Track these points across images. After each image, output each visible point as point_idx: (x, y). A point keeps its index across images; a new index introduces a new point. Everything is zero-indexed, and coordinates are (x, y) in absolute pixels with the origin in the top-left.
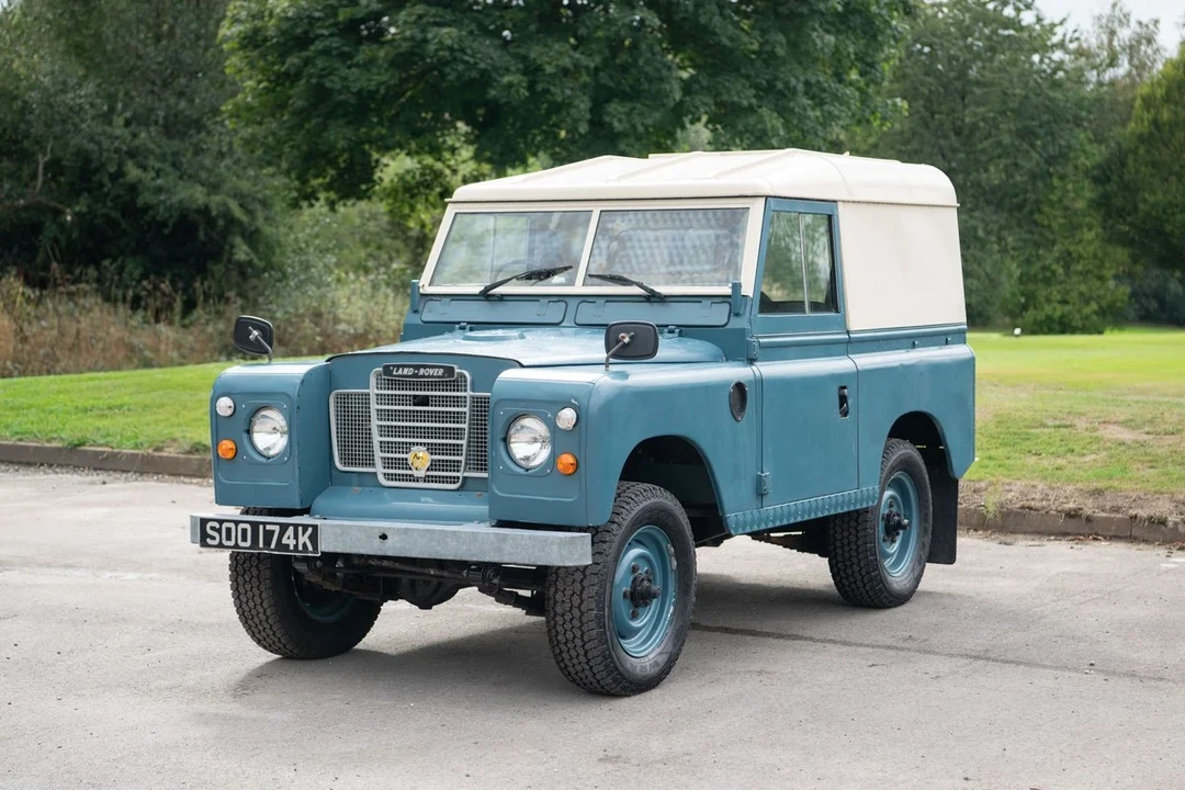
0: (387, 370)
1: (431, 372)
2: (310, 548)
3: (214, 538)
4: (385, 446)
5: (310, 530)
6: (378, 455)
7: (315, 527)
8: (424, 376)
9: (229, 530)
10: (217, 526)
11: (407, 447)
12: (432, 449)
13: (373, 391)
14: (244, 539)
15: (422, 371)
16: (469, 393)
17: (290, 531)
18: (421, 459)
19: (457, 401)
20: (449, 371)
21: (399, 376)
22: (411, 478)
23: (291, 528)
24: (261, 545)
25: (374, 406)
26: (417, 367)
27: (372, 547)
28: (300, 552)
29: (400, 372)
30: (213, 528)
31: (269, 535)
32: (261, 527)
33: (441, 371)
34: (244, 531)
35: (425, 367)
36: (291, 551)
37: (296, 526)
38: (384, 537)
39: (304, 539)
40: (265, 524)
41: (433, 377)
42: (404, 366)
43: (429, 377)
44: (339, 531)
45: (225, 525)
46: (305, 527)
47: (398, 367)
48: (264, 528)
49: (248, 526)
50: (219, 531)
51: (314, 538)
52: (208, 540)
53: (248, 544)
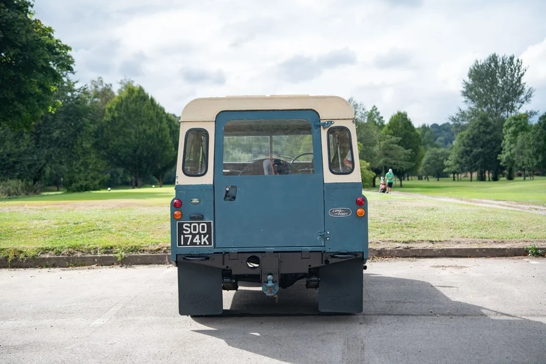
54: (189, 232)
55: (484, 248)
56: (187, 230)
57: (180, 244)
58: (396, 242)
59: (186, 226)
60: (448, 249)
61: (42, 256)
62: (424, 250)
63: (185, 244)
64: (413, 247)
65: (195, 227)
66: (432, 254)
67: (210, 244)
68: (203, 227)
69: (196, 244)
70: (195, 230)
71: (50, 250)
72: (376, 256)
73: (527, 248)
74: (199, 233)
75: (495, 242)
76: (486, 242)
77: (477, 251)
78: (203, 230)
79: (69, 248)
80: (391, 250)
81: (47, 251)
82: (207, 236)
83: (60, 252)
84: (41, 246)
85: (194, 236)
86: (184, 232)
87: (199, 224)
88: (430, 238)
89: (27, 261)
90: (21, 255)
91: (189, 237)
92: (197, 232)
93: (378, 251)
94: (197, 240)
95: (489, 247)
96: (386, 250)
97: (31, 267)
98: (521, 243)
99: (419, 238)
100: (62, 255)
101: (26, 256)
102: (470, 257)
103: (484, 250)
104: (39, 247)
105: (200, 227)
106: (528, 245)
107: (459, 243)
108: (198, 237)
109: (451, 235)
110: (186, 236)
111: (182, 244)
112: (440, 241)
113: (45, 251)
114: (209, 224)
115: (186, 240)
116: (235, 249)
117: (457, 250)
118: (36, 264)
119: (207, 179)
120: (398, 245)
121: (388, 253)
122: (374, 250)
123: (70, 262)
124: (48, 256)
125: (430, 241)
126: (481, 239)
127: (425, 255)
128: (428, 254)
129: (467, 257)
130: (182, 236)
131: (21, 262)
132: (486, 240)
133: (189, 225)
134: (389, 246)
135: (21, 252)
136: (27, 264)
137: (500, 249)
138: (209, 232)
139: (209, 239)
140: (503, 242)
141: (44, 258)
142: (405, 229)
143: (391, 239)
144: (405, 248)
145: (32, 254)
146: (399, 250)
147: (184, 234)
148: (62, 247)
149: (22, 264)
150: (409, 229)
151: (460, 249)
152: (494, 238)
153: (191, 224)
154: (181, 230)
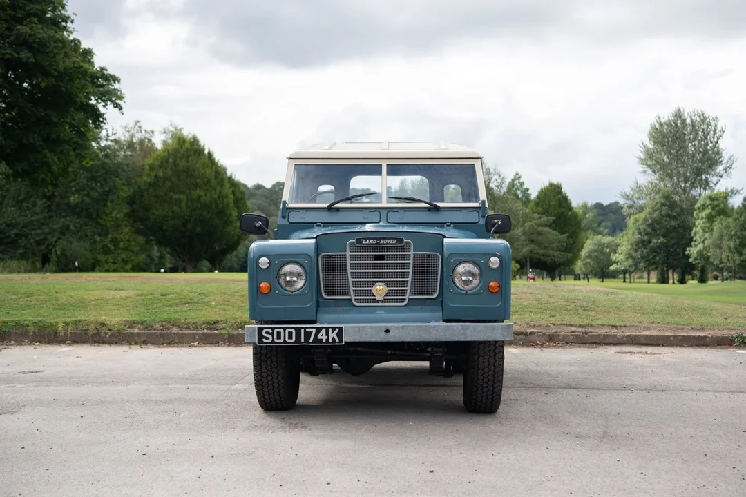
0: (358, 241)
1: (388, 241)
2: (337, 340)
3: (268, 338)
4: (356, 284)
5: (337, 330)
6: (352, 289)
7: (341, 329)
8: (383, 244)
9: (279, 333)
10: (271, 331)
11: (372, 284)
12: (388, 284)
13: (348, 253)
14: (290, 337)
15: (382, 241)
16: (411, 253)
17: (324, 331)
18: (380, 289)
19: (403, 257)
20: (400, 241)
21: (367, 244)
22: (375, 301)
23: (324, 330)
24: (303, 340)
25: (349, 262)
26: (380, 239)
27: (381, 337)
28: (330, 343)
29: (367, 242)
30: (267, 333)
31: (308, 335)
32: (303, 330)
33: (395, 241)
34: (290, 333)
35: (384, 239)
36: (324, 343)
37: (327, 329)
38: (387, 331)
39: (333, 335)
40: (305, 328)
41: (389, 244)
42: (369, 239)
43: (387, 244)
44: (357, 330)
45: (276, 331)
46: (334, 329)
47: (366, 239)
48: (305, 330)
49: (293, 331)
50: (272, 334)
51: (340, 335)
52: (264, 340)
53: (294, 340)
55: (680, 336)
58: (571, 325)
60: (636, 335)
61: (130, 330)
62: (606, 336)
64: (592, 332)
66: (616, 341)
71: (138, 323)
72: (546, 341)
73: (732, 337)
75: (692, 329)
76: (682, 329)
77: (672, 338)
79: (162, 322)
80: (564, 335)
81: (134, 325)
83: (152, 326)
84: (126, 319)
88: (613, 322)
89: (111, 336)
90: (104, 328)
93: (549, 335)
95: (686, 334)
96: (559, 335)
97: (116, 343)
98: (726, 331)
99: (599, 322)
100: (155, 329)
101: (110, 330)
102: (663, 345)
103: (680, 338)
104: (124, 319)
106: (734, 333)
107: (648, 328)
109: (639, 320)
112: (625, 326)
113: (132, 324)
117: (646, 337)
118: (123, 340)
120: (573, 329)
121: (561, 338)
122: (544, 334)
123: (164, 339)
124: (136, 331)
125: (613, 326)
126: (675, 326)
127: (607, 341)
128: (611, 341)
129: (659, 345)
131: (104, 337)
132: (681, 327)
134: (562, 331)
135: (103, 325)
136: (112, 339)
137: (699, 336)
140: (702, 329)
141: (132, 334)
142: (581, 312)
143: (565, 322)
144: (582, 333)
145: (118, 327)
146: (575, 335)
148: (154, 321)
149: (104, 339)
150: (586, 312)
151: (651, 336)
152: (691, 324)
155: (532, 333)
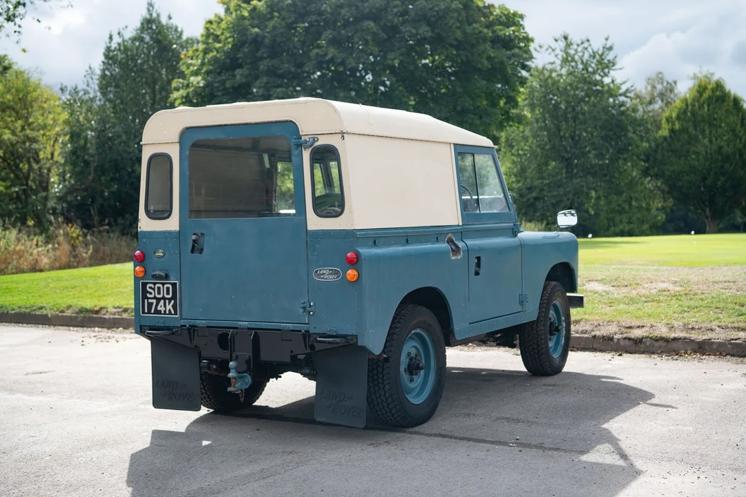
54: (152, 296)
56: (151, 293)
57: (143, 312)
59: (150, 288)
63: (149, 312)
65: (159, 288)
67: (176, 314)
68: (168, 289)
69: (160, 312)
70: (159, 293)
72: (692, 350)
74: (164, 298)
78: (168, 293)
82: (173, 302)
85: (158, 300)
86: (148, 295)
87: (163, 284)
91: (153, 303)
92: (161, 296)
94: (161, 308)
96: (713, 343)
105: (164, 290)
108: (162, 301)
110: (150, 301)
111: (146, 311)
114: (174, 285)
115: (150, 305)
116: (204, 322)
119: (172, 224)
121: (715, 347)
130: (146, 300)
133: (153, 286)
138: (174, 297)
139: (174, 307)
147: (148, 298)
153: (155, 284)
154: (145, 292)
155: (675, 339)
